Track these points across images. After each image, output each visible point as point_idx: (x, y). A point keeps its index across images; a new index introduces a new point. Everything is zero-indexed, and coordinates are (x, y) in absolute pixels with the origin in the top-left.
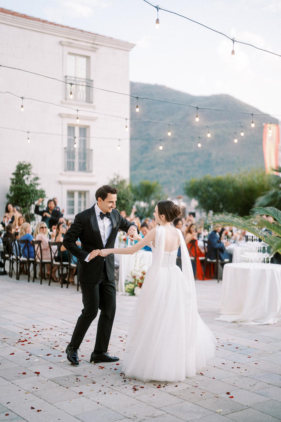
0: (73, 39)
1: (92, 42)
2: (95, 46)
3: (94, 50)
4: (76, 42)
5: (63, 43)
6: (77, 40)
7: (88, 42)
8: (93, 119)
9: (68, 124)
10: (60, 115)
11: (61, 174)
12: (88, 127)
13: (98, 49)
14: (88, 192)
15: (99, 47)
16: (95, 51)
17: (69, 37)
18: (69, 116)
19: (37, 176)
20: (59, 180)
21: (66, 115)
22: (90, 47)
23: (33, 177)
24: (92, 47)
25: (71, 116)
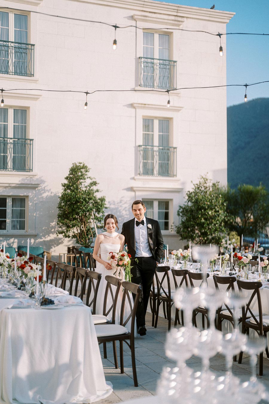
0: (150, 12)
1: (175, 14)
2: (180, 19)
3: (178, 24)
4: (153, 15)
5: (136, 17)
6: (155, 13)
7: (170, 15)
8: (177, 109)
9: (143, 116)
10: (132, 106)
11: (133, 179)
12: (171, 119)
13: (182, 22)
14: (172, 200)
15: (185, 19)
16: (178, 26)
17: (144, 9)
18: (144, 106)
19: (94, 180)
20: (130, 186)
21: (140, 105)
22: (173, 20)
23: (88, 182)
24: (175, 21)
25: (147, 106)
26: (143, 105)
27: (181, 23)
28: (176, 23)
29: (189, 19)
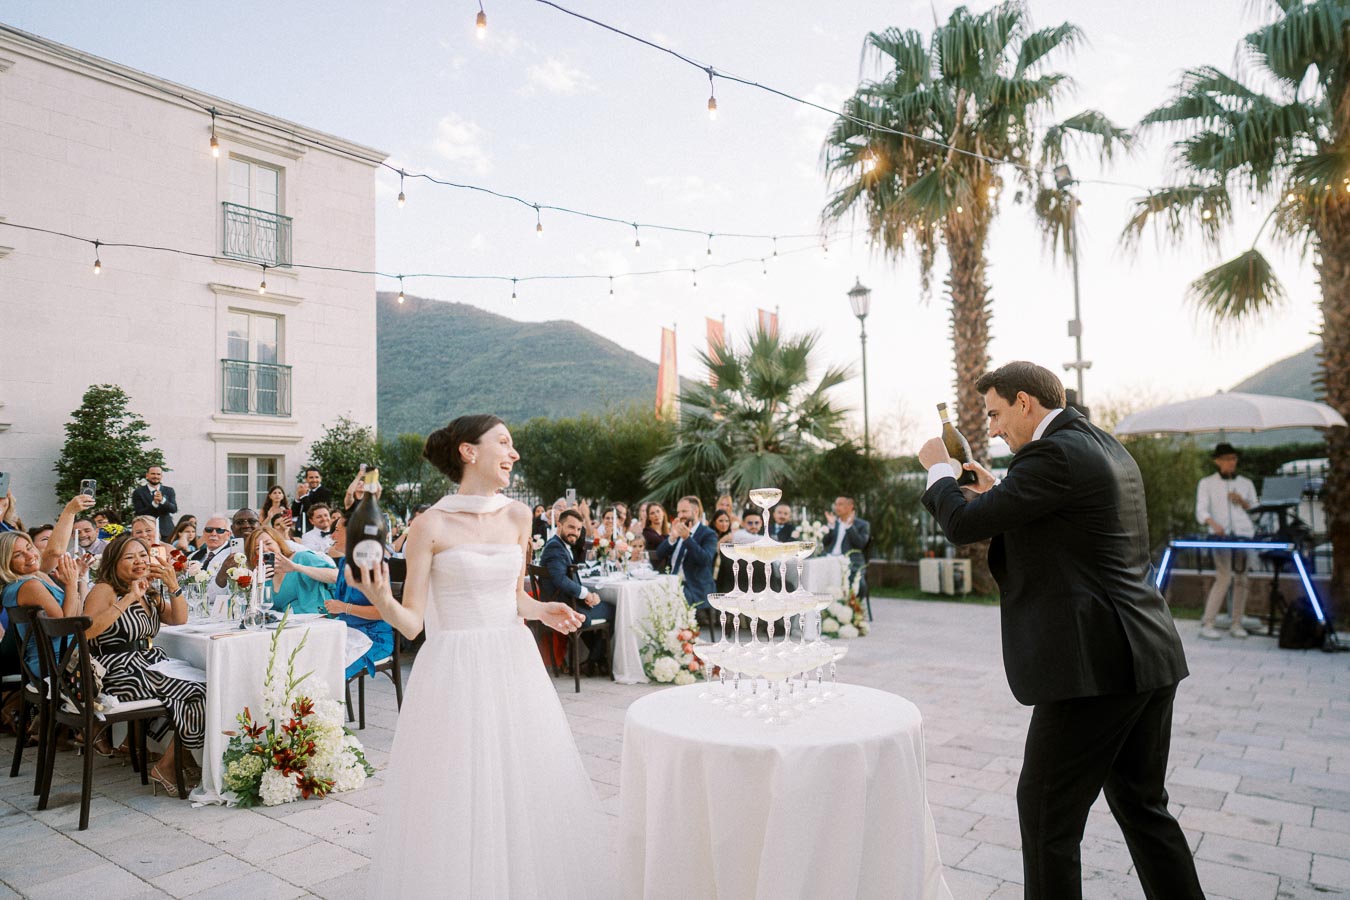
0: (243, 127)
2: (297, 147)
3: (294, 156)
4: (250, 133)
5: (216, 130)
6: (252, 130)
7: (281, 138)
8: (294, 302)
9: (230, 308)
10: (210, 287)
11: (212, 418)
12: (281, 316)
13: (302, 152)
14: (282, 456)
15: (306, 149)
16: (296, 158)
17: (232, 119)
18: (232, 290)
19: (138, 419)
20: (206, 430)
21: (225, 288)
22: (286, 147)
23: (127, 421)
24: (290, 149)
25: (237, 290)
26: (230, 289)
27: (299, 154)
28: (291, 152)
29: (314, 151)
